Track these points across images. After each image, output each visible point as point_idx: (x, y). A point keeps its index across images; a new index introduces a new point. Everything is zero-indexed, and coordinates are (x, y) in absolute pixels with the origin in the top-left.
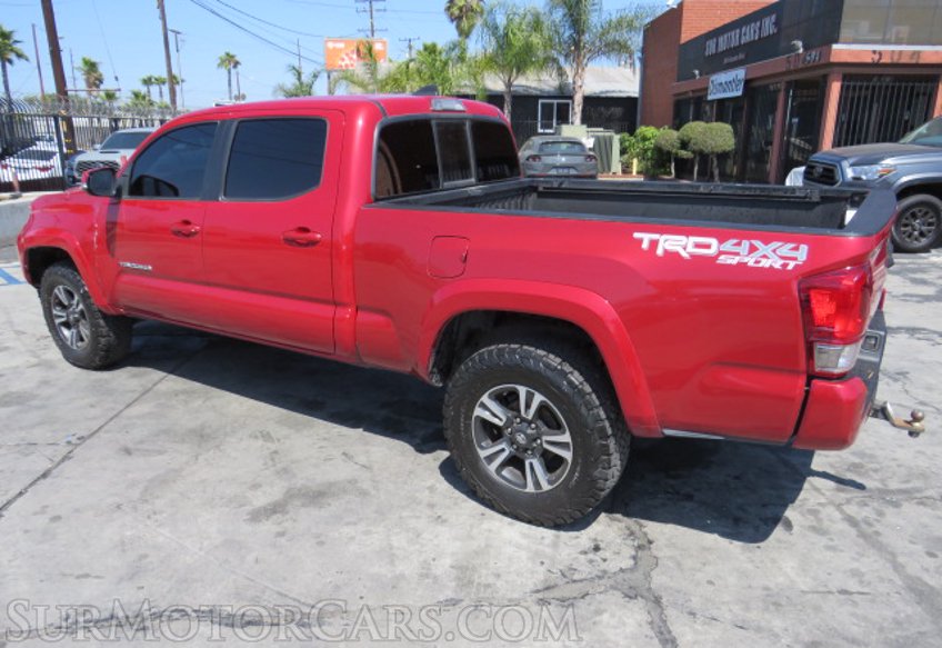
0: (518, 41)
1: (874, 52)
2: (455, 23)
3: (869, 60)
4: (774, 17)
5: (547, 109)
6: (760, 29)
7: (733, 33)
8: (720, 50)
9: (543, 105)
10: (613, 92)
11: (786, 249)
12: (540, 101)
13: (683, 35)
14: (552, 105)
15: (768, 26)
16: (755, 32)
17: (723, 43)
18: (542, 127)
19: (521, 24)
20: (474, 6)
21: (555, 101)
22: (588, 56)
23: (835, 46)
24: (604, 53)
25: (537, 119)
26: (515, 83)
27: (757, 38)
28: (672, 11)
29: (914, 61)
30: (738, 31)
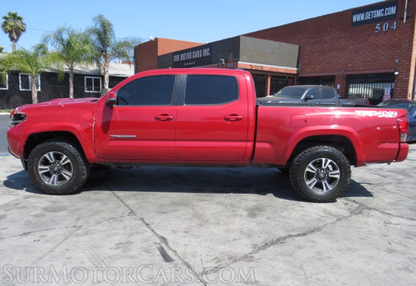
0: (77, 47)
1: (250, 65)
2: (8, 34)
3: (249, 68)
4: (208, 49)
5: (89, 81)
6: (202, 53)
7: (188, 53)
8: (182, 60)
9: (87, 79)
10: (119, 74)
11: (392, 113)
12: (85, 77)
13: (159, 53)
14: (91, 79)
15: (206, 52)
16: (200, 54)
17: (183, 57)
18: (88, 90)
19: (77, 40)
20: (20, 27)
21: (93, 78)
22: (110, 57)
23: (239, 62)
24: (117, 57)
25: (84, 85)
26: (74, 68)
27: (201, 56)
28: (151, 41)
29: (261, 69)
30: (191, 53)
